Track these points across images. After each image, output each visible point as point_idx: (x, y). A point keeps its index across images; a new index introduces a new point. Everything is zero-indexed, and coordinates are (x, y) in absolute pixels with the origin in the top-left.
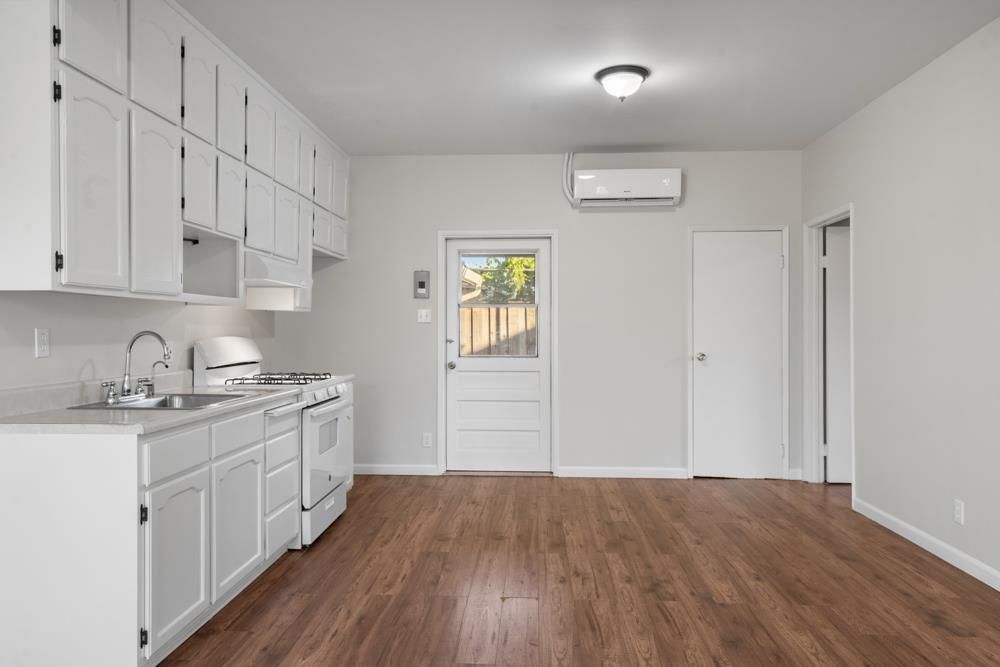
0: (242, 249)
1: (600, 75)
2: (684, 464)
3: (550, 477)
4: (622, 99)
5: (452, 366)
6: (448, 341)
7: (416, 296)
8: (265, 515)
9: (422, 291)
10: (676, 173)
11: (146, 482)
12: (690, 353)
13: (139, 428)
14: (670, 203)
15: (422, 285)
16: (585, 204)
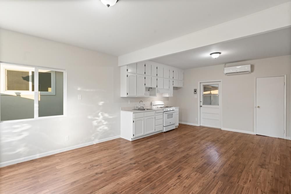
0: (156, 89)
1: (211, 54)
2: (253, 131)
3: (220, 130)
4: (215, 58)
5: (201, 106)
6: (201, 102)
7: (194, 93)
8: (155, 126)
9: (195, 93)
10: (249, 66)
11: (134, 118)
12: (255, 106)
13: (133, 112)
14: (248, 72)
15: (195, 91)
16: (227, 74)
